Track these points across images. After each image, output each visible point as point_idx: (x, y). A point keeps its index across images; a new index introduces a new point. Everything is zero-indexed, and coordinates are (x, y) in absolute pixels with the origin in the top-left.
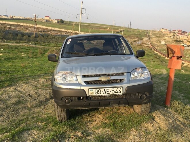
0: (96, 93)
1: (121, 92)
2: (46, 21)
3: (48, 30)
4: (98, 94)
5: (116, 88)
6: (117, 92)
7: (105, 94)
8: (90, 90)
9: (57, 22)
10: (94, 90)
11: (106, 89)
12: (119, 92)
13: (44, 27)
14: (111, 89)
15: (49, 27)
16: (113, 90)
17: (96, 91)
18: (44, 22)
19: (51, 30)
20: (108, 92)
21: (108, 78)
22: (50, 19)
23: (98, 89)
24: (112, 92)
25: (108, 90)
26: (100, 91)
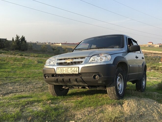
0: (61, 71)
1: (77, 71)
2: (149, 46)
3: (149, 53)
4: (62, 72)
5: (74, 68)
6: (74, 71)
7: (66, 72)
8: (57, 68)
9: (158, 46)
10: (60, 69)
11: (67, 68)
12: (76, 71)
13: (146, 51)
14: (70, 68)
15: (150, 51)
16: (71, 69)
17: (61, 70)
18: (147, 47)
19: (152, 53)
20: (68, 71)
21: (71, 61)
22: (153, 44)
23: (62, 68)
24: (71, 71)
25: (68, 69)
26: (63, 70)
